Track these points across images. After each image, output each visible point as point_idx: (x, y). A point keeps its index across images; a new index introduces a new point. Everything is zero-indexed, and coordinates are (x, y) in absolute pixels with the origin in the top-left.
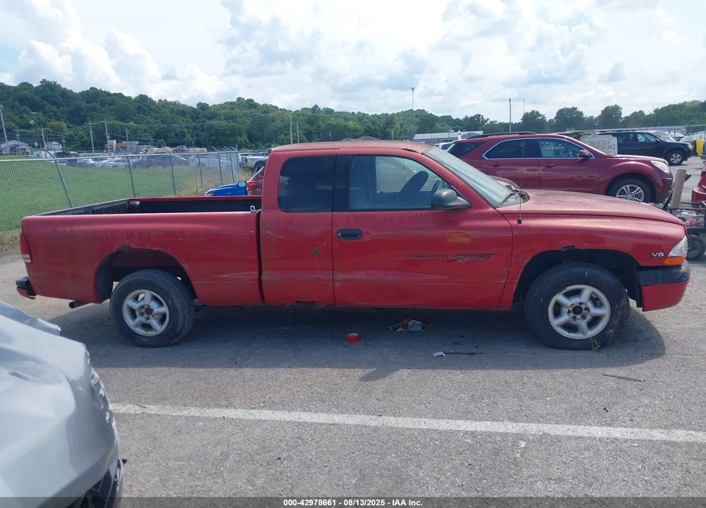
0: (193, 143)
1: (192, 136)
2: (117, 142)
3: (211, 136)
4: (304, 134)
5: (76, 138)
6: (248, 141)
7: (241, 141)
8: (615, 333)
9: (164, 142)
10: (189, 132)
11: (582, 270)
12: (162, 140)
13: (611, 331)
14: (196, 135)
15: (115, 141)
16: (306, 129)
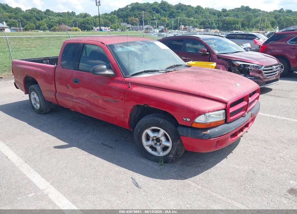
0: (216, 27)
1: (216, 24)
2: (184, 26)
3: (224, 24)
4: (270, 24)
5: (170, 24)
6: (241, 27)
7: (237, 27)
8: (173, 158)
9: (203, 27)
10: (215, 23)
11: (159, 119)
12: (202, 26)
13: (171, 156)
14: (218, 24)
15: (183, 26)
16: (272, 21)
